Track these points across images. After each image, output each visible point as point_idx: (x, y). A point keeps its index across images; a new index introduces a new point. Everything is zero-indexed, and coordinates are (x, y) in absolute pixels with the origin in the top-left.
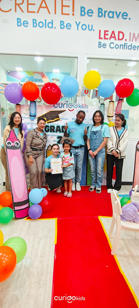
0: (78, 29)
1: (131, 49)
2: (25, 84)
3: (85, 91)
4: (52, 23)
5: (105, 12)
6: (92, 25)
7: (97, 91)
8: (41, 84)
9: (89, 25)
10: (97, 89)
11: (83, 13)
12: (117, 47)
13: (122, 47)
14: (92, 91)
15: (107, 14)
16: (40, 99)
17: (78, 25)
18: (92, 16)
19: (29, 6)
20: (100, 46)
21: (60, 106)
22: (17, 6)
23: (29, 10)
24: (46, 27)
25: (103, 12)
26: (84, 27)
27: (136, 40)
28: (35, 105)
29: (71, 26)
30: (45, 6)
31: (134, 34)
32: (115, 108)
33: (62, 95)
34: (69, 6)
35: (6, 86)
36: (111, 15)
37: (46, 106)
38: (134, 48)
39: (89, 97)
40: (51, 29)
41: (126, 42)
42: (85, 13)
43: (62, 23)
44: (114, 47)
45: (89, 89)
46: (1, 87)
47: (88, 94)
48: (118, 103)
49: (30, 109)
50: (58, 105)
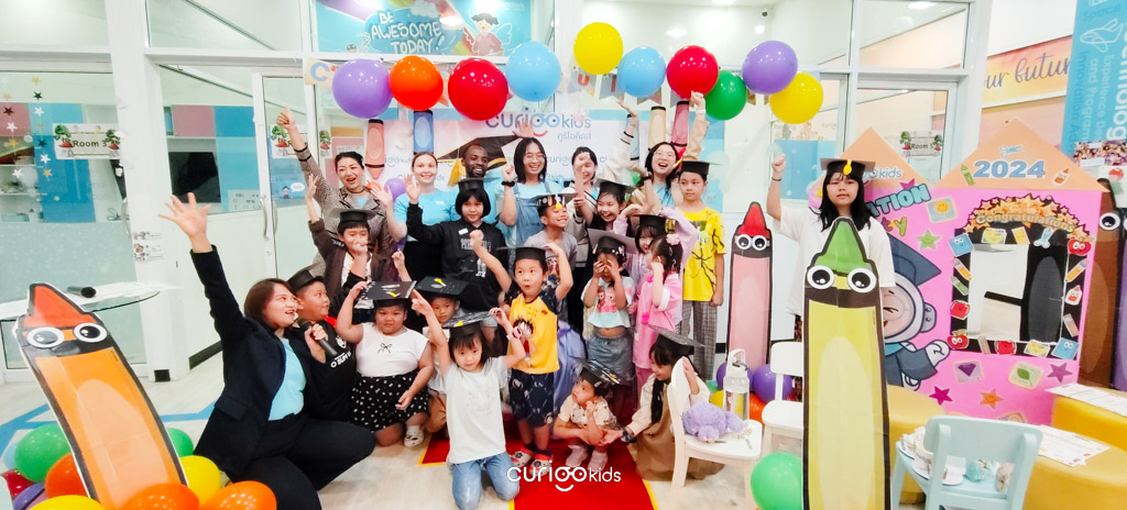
2: (399, 63)
3: (580, 77)
7: (615, 77)
8: (445, 61)
10: (615, 72)
14: (599, 79)
16: (447, 104)
21: (507, 121)
28: (430, 120)
32: (669, 125)
33: (510, 91)
35: (340, 66)
37: (460, 123)
39: (592, 94)
45: (590, 72)
46: (320, 72)
47: (589, 85)
48: (678, 113)
49: (413, 133)
50: (500, 120)
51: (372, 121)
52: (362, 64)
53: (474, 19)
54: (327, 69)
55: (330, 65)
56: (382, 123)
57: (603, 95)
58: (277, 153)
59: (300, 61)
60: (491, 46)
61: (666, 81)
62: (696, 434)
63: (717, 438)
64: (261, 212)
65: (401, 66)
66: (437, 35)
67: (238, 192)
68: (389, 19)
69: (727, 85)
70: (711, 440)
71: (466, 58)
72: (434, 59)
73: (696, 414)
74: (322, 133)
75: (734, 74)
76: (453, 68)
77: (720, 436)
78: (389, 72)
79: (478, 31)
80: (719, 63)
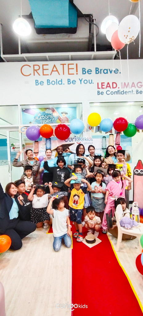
0: (81, 83)
1: (123, 94)
2: (42, 126)
3: (89, 127)
4: (61, 81)
5: (101, 70)
6: (92, 80)
7: (99, 127)
8: (54, 125)
9: (89, 80)
10: (99, 125)
11: (84, 72)
12: (112, 93)
13: (116, 93)
14: (95, 128)
15: (102, 71)
16: (54, 136)
17: (81, 81)
18: (91, 73)
19: (44, 71)
20: (99, 94)
21: (70, 140)
22: (35, 71)
23: (44, 74)
24: (57, 84)
25: (99, 70)
26: (86, 82)
27: (127, 87)
28: (50, 141)
29: (75, 82)
30: (56, 70)
31: (125, 83)
32: (114, 139)
33: (71, 132)
34: (73, 69)
35: (28, 128)
36: (105, 71)
37: (58, 141)
38: (126, 93)
39: (93, 132)
40: (61, 85)
41: (119, 89)
42: (86, 72)
43: (69, 80)
44: (109, 94)
45: (92, 126)
46: (23, 129)
47: (92, 129)
48: (117, 135)
49: (46, 144)
50: (68, 140)
51: (35, 141)
52: (33, 127)
53: (61, 113)
54: (25, 129)
55: (25, 127)
56: (38, 141)
57: (96, 132)
58: (12, 150)
59: (18, 127)
60: (66, 120)
61: (113, 127)
62: (124, 227)
63: (130, 228)
64: (8, 165)
65: (43, 127)
66: (52, 118)
67: (2, 160)
68: (40, 115)
69: (131, 127)
70: (128, 228)
71: (59, 124)
72: (51, 125)
73: (124, 221)
74: (23, 145)
75: (133, 124)
76: (56, 126)
77: (131, 227)
78: (40, 128)
79: (62, 116)
80: (128, 122)
